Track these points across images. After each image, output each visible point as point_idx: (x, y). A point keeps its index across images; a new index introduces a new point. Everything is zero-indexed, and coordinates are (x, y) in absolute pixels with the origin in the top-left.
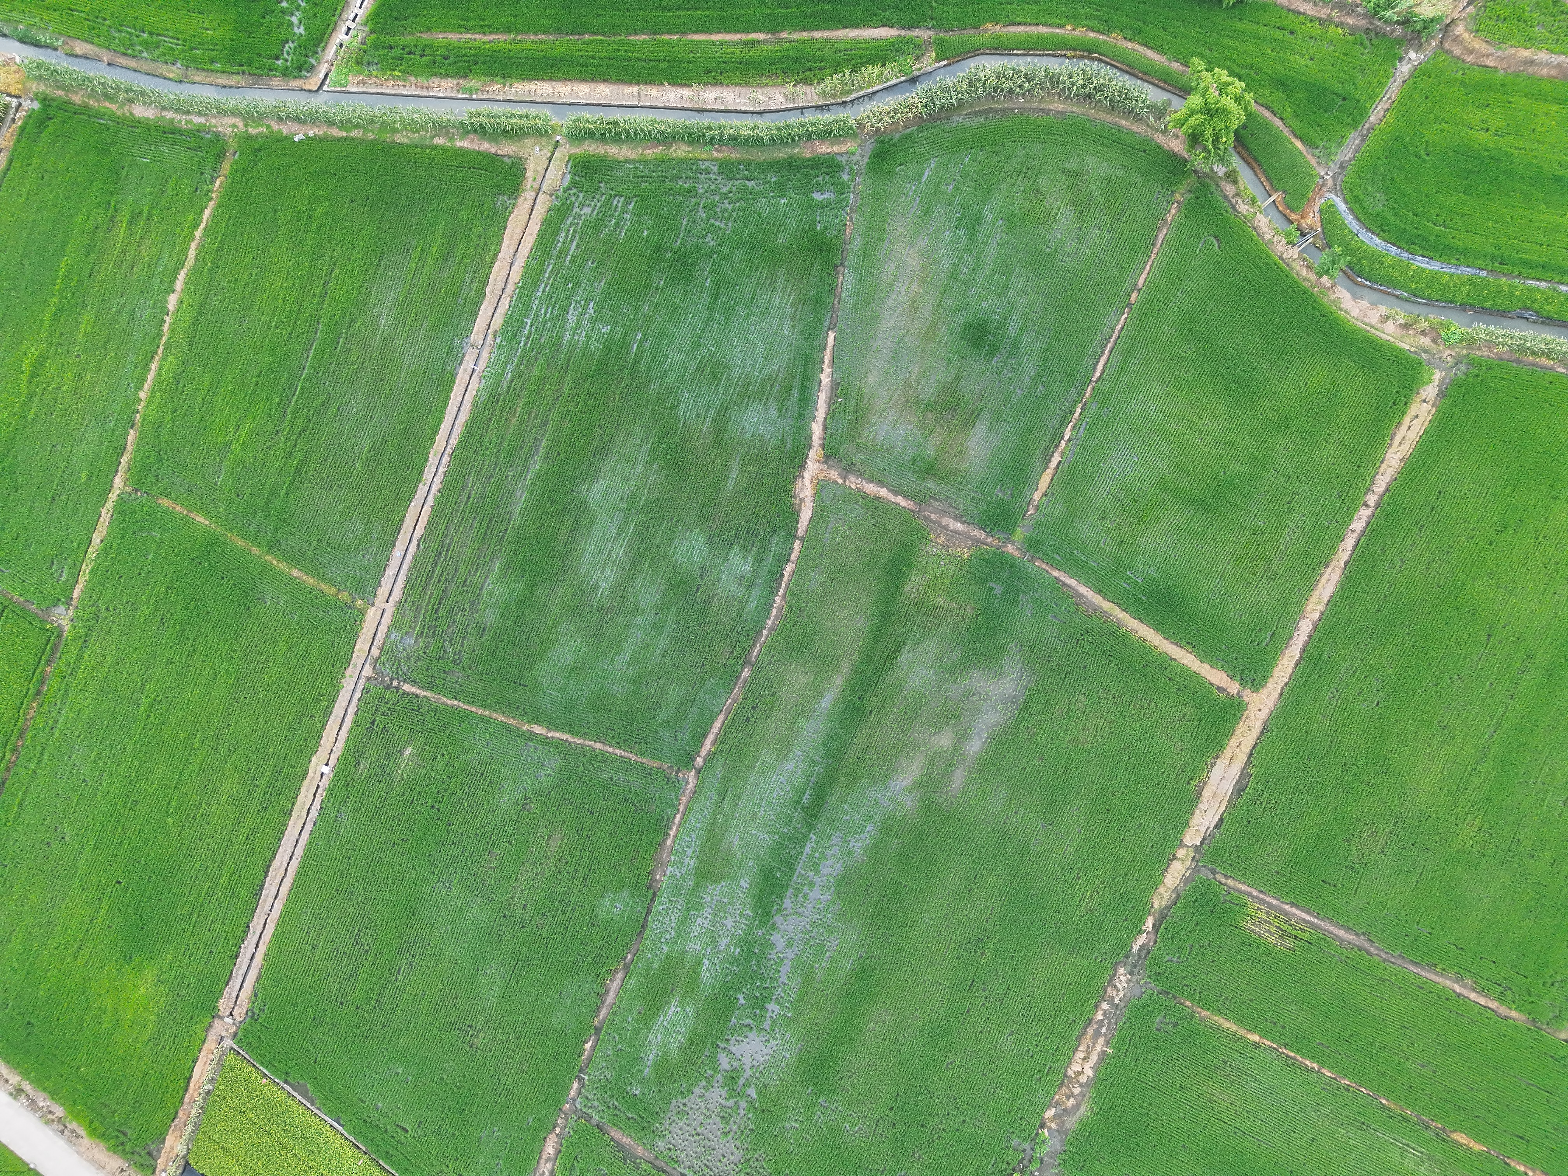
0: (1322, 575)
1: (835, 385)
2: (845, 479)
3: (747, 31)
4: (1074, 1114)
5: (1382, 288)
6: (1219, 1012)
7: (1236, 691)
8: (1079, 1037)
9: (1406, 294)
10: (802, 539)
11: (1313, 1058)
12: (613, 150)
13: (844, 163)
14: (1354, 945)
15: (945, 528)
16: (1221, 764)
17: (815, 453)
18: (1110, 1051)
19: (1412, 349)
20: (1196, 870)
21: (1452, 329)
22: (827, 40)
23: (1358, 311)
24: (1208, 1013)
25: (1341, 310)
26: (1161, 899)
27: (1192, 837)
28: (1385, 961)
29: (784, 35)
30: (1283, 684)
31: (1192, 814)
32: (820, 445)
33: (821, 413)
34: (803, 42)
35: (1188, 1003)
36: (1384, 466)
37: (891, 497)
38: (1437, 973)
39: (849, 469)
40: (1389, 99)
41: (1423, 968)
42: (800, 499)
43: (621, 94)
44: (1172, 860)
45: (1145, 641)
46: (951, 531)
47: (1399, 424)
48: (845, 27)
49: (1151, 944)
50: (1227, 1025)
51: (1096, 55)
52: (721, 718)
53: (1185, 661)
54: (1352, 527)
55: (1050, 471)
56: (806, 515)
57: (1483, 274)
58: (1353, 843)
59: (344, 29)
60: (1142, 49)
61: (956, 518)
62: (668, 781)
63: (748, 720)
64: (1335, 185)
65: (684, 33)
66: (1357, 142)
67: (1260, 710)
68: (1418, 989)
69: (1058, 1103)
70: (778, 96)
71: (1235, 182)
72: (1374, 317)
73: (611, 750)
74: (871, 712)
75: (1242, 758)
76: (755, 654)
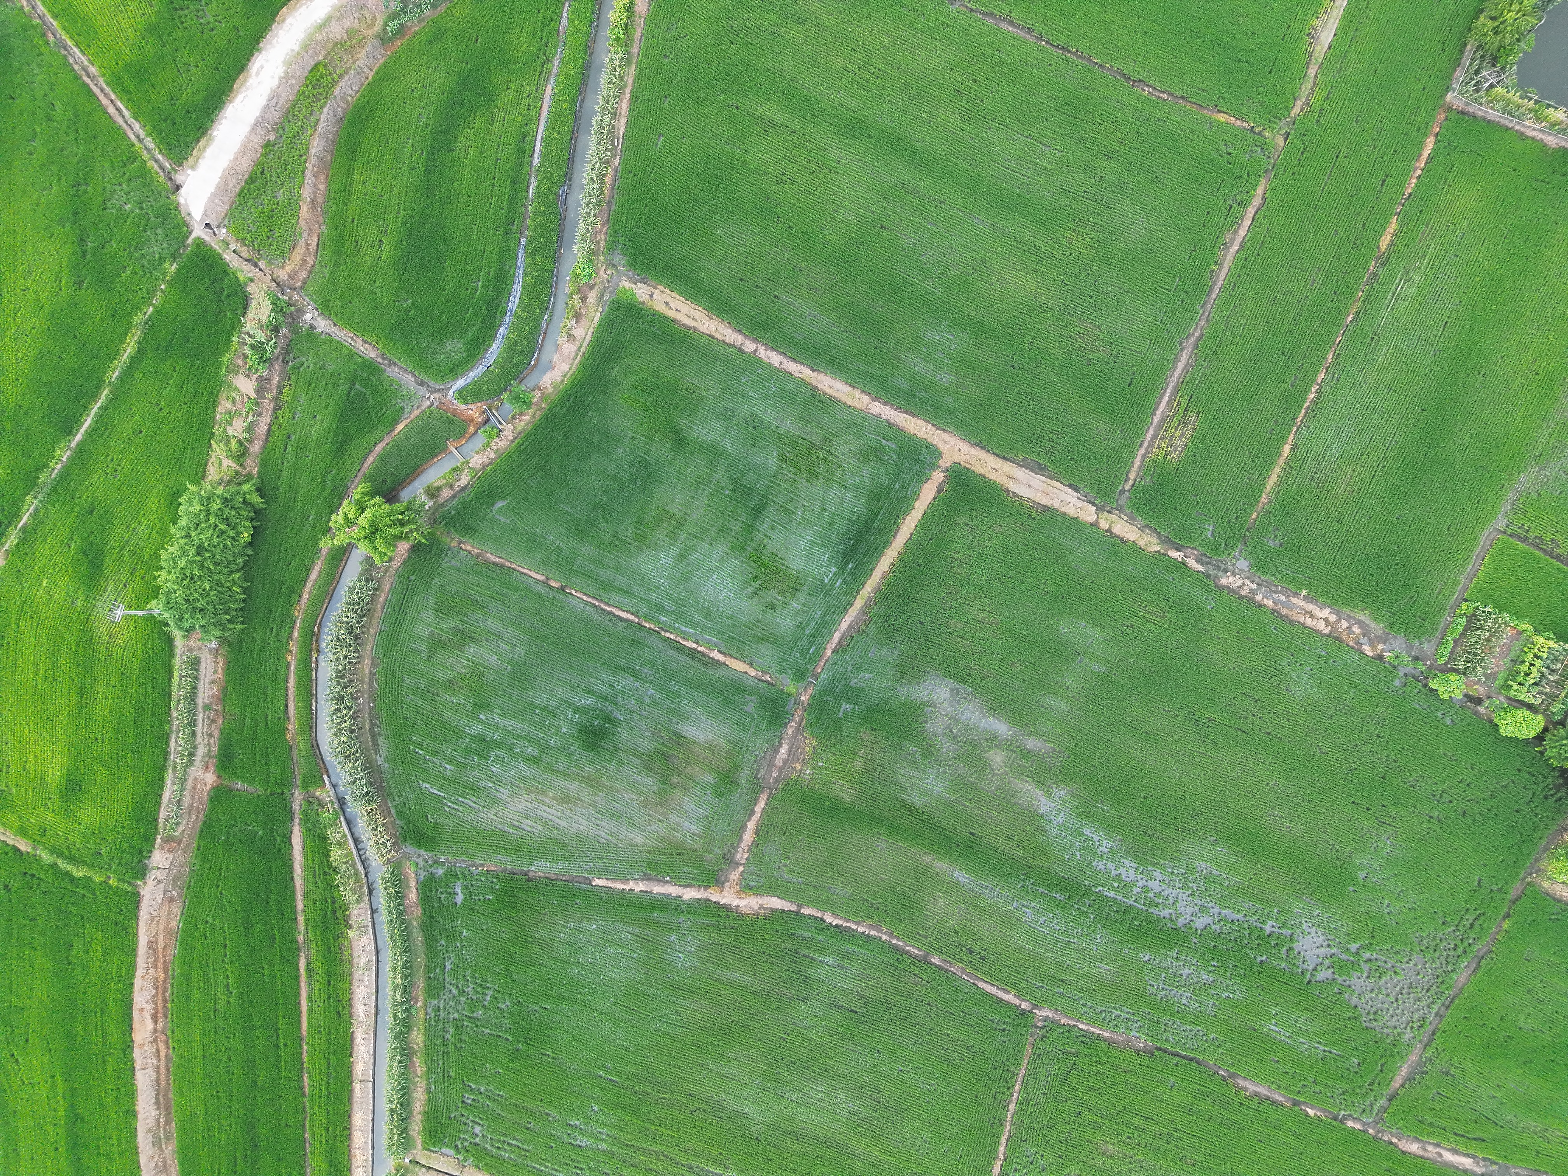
0: (825, 394)
1: (647, 878)
2: (738, 864)
3: (297, 977)
4: (1368, 626)
5: (540, 341)
6: (1262, 486)
7: (942, 475)
8: (1292, 623)
9: (546, 317)
10: (800, 906)
11: (1307, 390)
12: (418, 1107)
13: (426, 873)
14: (1192, 352)
15: (785, 762)
16: (1013, 487)
17: (714, 895)
18: (1304, 592)
19: (600, 309)
20: (1120, 509)
21: (579, 271)
22: (305, 895)
23: (563, 364)
24: (1263, 496)
25: (563, 381)
26: (1150, 543)
27: (1088, 514)
28: (1208, 321)
29: (301, 938)
30: (934, 429)
31: (1065, 514)
32: (705, 890)
33: (673, 890)
34: (307, 920)
35: (1254, 517)
36: (716, 335)
37: (757, 816)
38: (1220, 269)
39: (728, 860)
40: (352, 339)
41: (1215, 284)
42: (760, 908)
43: (362, 1100)
44: (1112, 533)
45: (894, 565)
46: (789, 756)
47: (674, 321)
48: (292, 878)
49: (1196, 552)
50: (1274, 478)
51: (316, 628)
52: (981, 984)
53: (913, 526)
54: (777, 365)
55: (729, 661)
56: (776, 903)
57: (523, 241)
58: (1090, 357)
60: (309, 584)
61: (776, 751)
62: (1045, 1037)
63: (983, 958)
64: (439, 390)
65: (301, 1039)
66: (396, 370)
67: (960, 450)
68: (1236, 290)
69: (1357, 643)
70: (361, 943)
71: (439, 489)
72: (570, 348)
73: (1016, 1095)
74: (972, 834)
75: (1007, 467)
76: (916, 952)
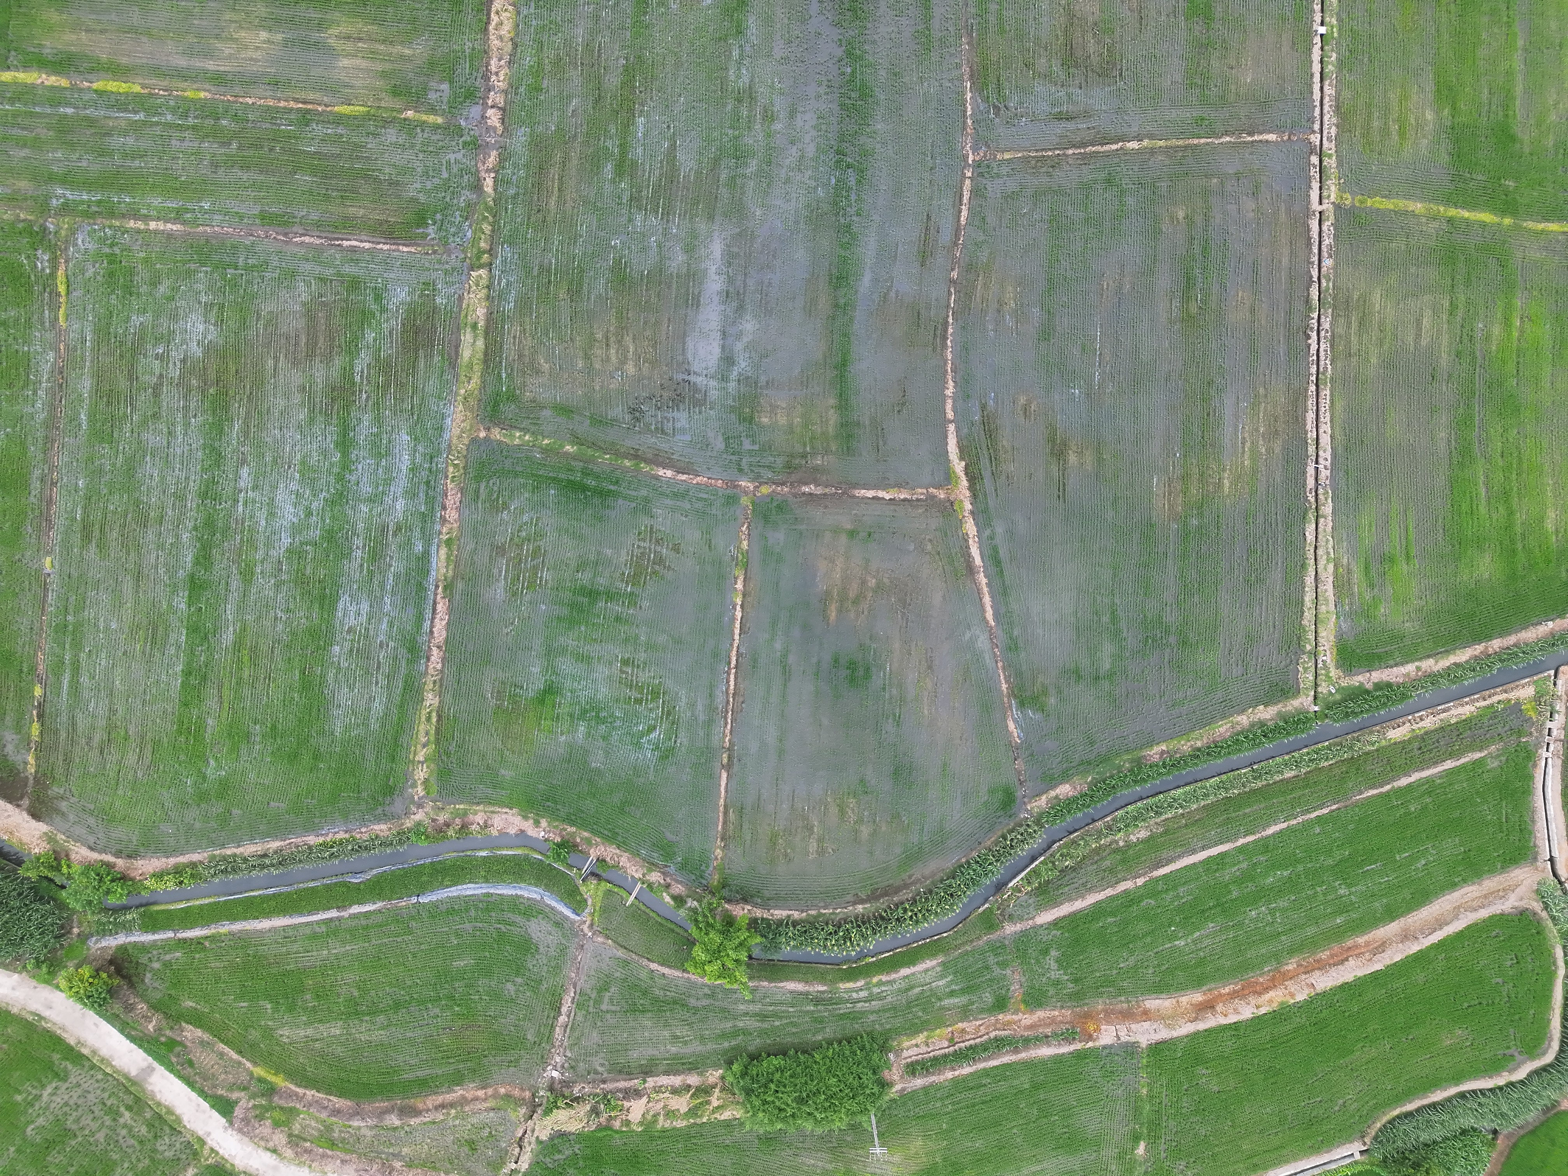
1: (971, 577)
2: (929, 494)
7: (493, 430)
8: (514, 44)
10: (948, 422)
16: (479, 356)
17: (966, 507)
18: (482, 45)
19: (452, 806)
22: (1098, 891)
23: (515, 822)
25: (531, 817)
31: (488, 300)
32: (963, 518)
33: (974, 547)
36: (437, 689)
37: (876, 493)
39: (928, 505)
42: (963, 460)
47: (437, 733)
48: (1087, 908)
49: (480, 162)
54: (445, 622)
56: (953, 448)
59: (1555, 733)
64: (581, 930)
65: (1234, 848)
71: (674, 898)
72: (499, 822)
